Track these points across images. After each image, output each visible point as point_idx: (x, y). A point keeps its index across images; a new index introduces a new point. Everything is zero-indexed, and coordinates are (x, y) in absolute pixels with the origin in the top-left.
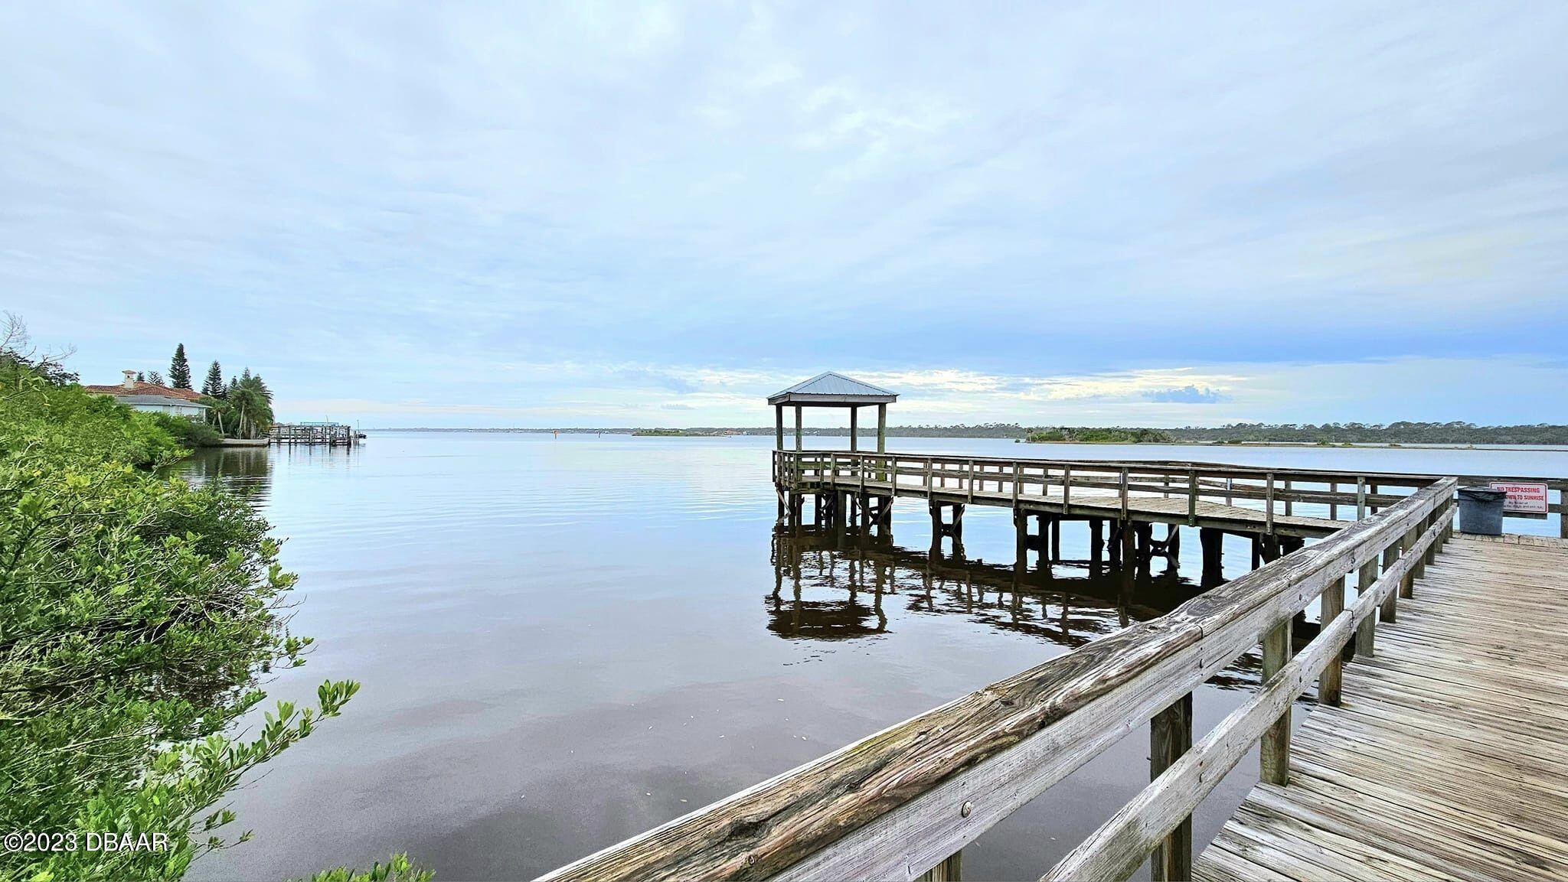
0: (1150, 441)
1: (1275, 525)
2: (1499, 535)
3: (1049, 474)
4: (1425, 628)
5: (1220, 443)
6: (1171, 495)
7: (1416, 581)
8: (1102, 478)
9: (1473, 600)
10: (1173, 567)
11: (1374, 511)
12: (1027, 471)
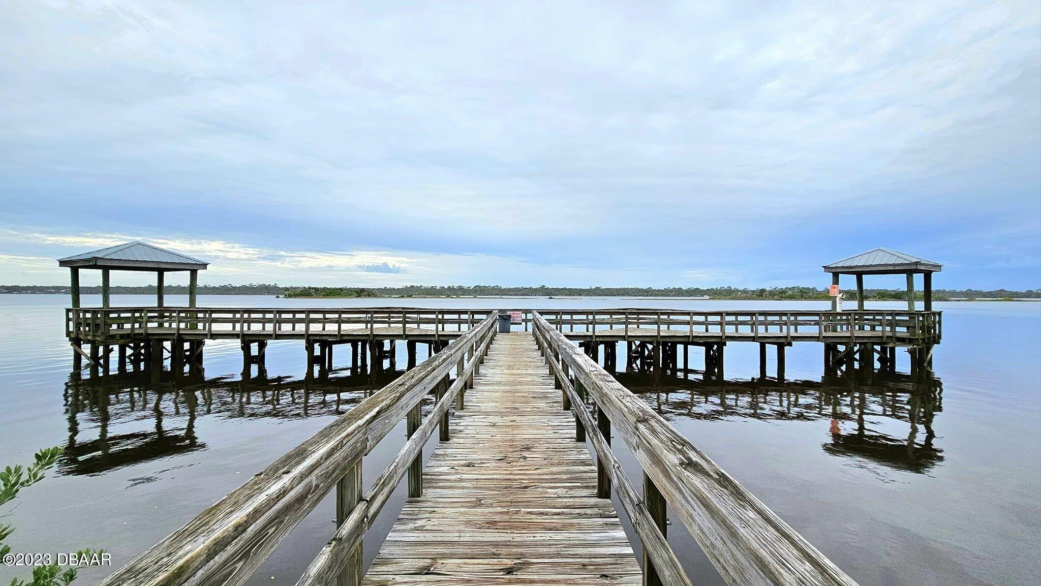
0: (365, 296)
1: (439, 336)
2: (509, 332)
3: (326, 317)
4: (492, 364)
5: (403, 297)
6: (392, 325)
7: (488, 350)
8: (357, 318)
9: (503, 354)
10: (393, 364)
11: (473, 326)
12: (312, 316)
